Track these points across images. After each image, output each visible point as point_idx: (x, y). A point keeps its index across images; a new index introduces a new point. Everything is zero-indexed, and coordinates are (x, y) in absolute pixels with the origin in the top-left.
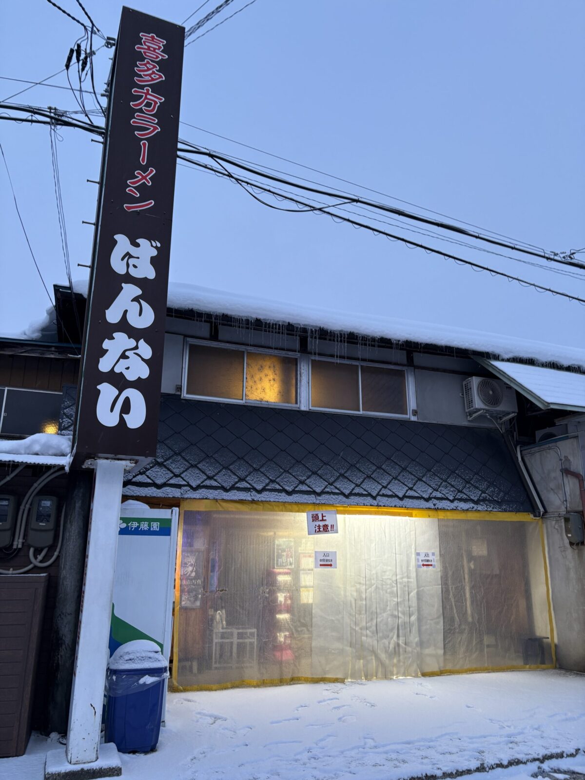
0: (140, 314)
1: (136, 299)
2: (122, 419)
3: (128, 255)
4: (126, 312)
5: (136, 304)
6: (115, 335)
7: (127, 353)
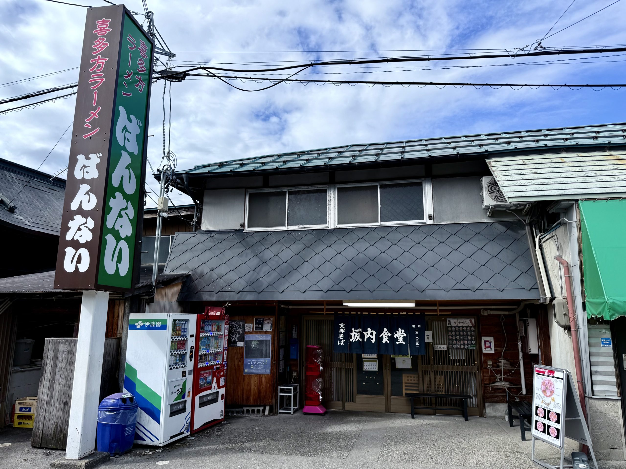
0: (89, 202)
1: (87, 193)
2: (77, 267)
3: (84, 166)
4: (81, 202)
5: (87, 195)
6: (75, 217)
7: (81, 227)
